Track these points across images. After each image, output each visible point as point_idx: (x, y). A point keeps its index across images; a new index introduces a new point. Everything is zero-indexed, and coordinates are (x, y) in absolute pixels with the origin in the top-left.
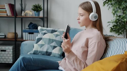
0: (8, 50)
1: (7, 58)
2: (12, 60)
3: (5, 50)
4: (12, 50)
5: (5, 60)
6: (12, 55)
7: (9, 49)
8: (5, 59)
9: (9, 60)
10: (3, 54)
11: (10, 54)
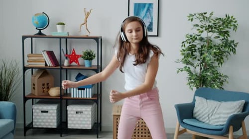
0: (51, 111)
1: (49, 121)
2: (56, 124)
3: (47, 110)
4: (56, 111)
5: (47, 124)
6: (56, 118)
7: (52, 109)
8: (47, 122)
9: (51, 124)
10: (45, 116)
11: (53, 116)
